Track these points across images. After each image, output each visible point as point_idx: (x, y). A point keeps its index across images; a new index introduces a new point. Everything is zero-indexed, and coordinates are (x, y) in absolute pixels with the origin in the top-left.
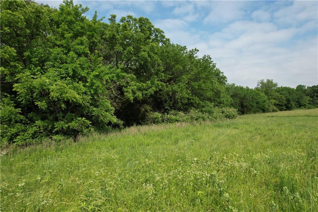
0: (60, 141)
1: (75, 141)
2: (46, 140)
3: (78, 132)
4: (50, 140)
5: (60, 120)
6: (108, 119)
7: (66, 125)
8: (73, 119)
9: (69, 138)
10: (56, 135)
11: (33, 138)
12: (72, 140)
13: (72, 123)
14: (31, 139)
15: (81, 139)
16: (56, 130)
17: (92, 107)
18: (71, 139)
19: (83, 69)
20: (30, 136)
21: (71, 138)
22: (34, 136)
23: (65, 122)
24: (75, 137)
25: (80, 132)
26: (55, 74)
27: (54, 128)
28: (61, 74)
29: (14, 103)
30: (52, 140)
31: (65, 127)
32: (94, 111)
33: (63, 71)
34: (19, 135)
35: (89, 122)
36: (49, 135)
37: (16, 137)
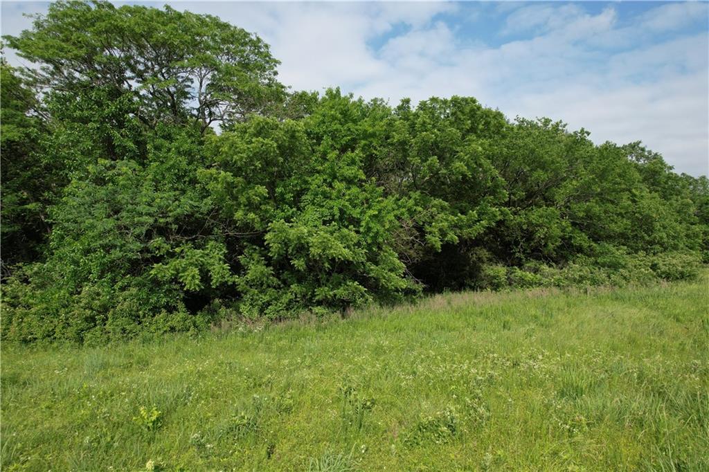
0: (322, 315)
1: (343, 317)
2: (304, 313)
3: (348, 303)
4: (309, 313)
5: (323, 284)
6: (392, 283)
7: (331, 293)
8: (340, 284)
9: (335, 312)
10: (317, 306)
11: (287, 310)
12: (340, 316)
13: (339, 290)
14: (285, 311)
15: (353, 314)
16: (317, 298)
17: (368, 264)
18: (338, 314)
19: (355, 206)
20: (284, 306)
21: (338, 312)
22: (288, 307)
23: (329, 287)
24: (344, 310)
25: (352, 302)
26: (315, 217)
27: (315, 296)
28: (323, 216)
29: (265, 260)
30: (312, 313)
31: (330, 295)
32: (371, 270)
33: (326, 212)
34: (271, 304)
35: (363, 289)
36: (308, 306)
37: (267, 307)
